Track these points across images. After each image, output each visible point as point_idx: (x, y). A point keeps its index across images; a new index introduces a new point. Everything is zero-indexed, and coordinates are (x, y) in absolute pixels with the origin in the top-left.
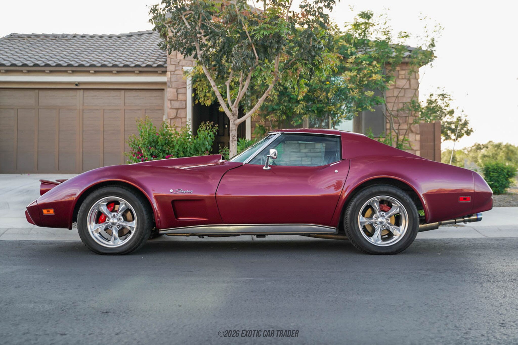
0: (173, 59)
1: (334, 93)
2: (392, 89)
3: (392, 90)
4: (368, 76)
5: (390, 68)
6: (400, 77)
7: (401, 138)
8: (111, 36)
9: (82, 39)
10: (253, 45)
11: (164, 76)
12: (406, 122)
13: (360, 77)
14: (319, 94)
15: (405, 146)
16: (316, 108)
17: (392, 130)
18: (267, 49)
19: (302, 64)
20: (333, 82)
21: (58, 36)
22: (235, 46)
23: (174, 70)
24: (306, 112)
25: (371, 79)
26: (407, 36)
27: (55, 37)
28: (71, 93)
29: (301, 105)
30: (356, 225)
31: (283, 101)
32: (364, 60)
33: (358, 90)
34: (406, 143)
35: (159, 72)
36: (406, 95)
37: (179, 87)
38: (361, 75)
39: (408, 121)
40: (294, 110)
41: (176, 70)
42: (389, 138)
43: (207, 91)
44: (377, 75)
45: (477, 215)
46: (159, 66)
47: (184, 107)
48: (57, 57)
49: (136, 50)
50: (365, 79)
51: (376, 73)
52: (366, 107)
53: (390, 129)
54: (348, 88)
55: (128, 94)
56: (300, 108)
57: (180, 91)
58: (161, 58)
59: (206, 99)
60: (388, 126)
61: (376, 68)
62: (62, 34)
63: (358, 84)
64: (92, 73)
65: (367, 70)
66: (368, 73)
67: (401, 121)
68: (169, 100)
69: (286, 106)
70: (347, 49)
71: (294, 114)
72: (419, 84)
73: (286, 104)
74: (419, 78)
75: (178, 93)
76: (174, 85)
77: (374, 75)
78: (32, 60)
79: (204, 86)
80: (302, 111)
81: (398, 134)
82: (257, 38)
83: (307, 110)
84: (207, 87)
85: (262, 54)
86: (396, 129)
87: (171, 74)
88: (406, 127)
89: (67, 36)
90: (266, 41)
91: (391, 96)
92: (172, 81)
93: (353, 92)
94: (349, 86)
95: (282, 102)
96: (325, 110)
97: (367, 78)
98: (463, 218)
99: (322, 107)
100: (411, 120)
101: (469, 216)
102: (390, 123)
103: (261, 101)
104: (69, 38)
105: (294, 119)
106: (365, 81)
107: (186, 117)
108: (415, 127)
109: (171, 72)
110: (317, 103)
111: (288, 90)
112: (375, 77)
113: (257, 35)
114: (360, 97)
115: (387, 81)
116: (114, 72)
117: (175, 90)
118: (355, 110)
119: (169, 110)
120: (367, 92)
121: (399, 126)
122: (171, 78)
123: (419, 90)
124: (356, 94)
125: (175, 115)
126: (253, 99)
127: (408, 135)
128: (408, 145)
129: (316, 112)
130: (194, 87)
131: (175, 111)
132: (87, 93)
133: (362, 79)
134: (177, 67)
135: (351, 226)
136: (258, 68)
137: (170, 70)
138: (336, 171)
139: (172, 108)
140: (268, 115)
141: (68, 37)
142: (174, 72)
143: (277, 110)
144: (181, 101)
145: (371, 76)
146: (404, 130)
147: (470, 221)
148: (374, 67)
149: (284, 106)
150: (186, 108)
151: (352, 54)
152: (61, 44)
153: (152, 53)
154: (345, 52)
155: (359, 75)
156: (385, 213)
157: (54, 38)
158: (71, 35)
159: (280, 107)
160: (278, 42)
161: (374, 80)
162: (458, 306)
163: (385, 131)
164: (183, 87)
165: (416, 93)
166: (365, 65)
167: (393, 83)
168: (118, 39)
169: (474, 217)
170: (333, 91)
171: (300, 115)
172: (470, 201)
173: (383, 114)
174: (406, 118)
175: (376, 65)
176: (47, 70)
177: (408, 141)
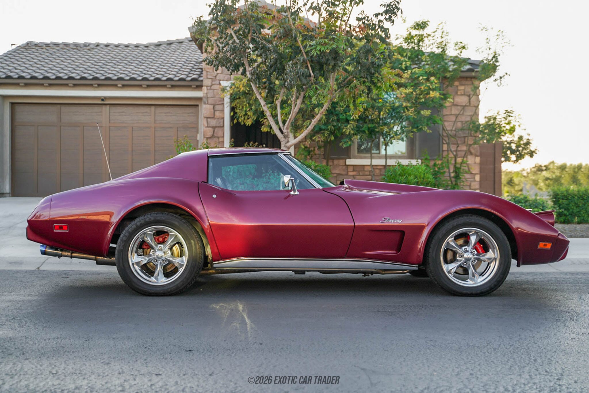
0: (210, 72)
1: (388, 112)
2: (449, 106)
3: (450, 108)
4: (425, 93)
5: (447, 83)
6: (459, 93)
7: (459, 160)
8: (137, 45)
9: (106, 49)
10: (308, 62)
11: (198, 91)
12: (464, 142)
13: (416, 94)
14: (370, 113)
15: (463, 169)
16: (367, 128)
17: (450, 152)
18: (323, 66)
19: (360, 83)
20: (386, 100)
21: (80, 45)
22: (289, 63)
23: (210, 84)
24: (356, 132)
25: (428, 96)
26: (464, 47)
27: (77, 46)
28: (96, 109)
29: (351, 125)
31: (331, 120)
32: (421, 76)
33: (413, 109)
34: (465, 166)
35: (193, 86)
36: (465, 113)
37: (216, 104)
38: (418, 92)
39: (467, 142)
40: (343, 131)
41: (212, 85)
42: (445, 160)
43: (248, 109)
44: (435, 92)
46: (193, 80)
47: (222, 125)
48: (81, 69)
49: (166, 62)
50: (421, 96)
51: (433, 90)
52: (422, 128)
53: (448, 151)
54: (403, 106)
55: (159, 110)
56: (350, 128)
57: (218, 107)
58: (195, 71)
59: (246, 118)
60: (445, 147)
61: (434, 84)
62: (83, 42)
63: (414, 102)
64: (120, 87)
65: (424, 86)
66: (425, 89)
67: (459, 142)
68: (205, 117)
69: (334, 126)
70: (401, 62)
71: (343, 134)
72: (480, 101)
73: (335, 124)
74: (480, 94)
75: (215, 109)
76: (210, 101)
77: (431, 92)
78: (53, 72)
79: (245, 104)
80: (352, 132)
81: (456, 157)
82: (314, 54)
83: (358, 130)
84: (248, 105)
85: (318, 72)
86: (454, 151)
87: (207, 89)
88: (464, 148)
89: (89, 45)
90: (323, 58)
91: (448, 114)
92: (208, 97)
93: (408, 110)
94: (404, 104)
95: (330, 122)
96: (377, 130)
97: (424, 95)
99: (374, 127)
100: (470, 142)
102: (447, 143)
103: (315, 122)
104: (92, 48)
105: (343, 140)
106: (421, 99)
107: (223, 137)
108: (475, 148)
109: (207, 87)
110: (368, 122)
111: (336, 109)
112: (432, 94)
113: (313, 50)
114: (415, 117)
115: (445, 98)
116: (143, 86)
117: (212, 107)
118: (410, 130)
119: (205, 129)
120: (423, 111)
121: (457, 147)
122: (207, 93)
123: (479, 107)
124: (411, 113)
125: (212, 134)
126: (299, 119)
127: (467, 157)
128: (466, 168)
129: (367, 132)
130: (233, 105)
131: (211, 130)
132: (114, 109)
133: (418, 96)
134: (214, 81)
136: (313, 87)
137: (206, 85)
139: (209, 126)
140: (314, 136)
141: (91, 46)
142: (211, 86)
143: (324, 130)
144: (219, 118)
145: (428, 94)
146: (462, 152)
148: (432, 83)
149: (333, 125)
150: (223, 126)
151: (407, 68)
152: (83, 54)
153: (184, 65)
154: (400, 66)
155: (415, 92)
157: (75, 47)
158: (94, 44)
159: (327, 126)
160: (335, 59)
161: (432, 97)
162: (545, 348)
163: (441, 153)
164: (220, 103)
165: (477, 111)
166: (421, 81)
167: (452, 100)
168: (146, 48)
170: (387, 110)
171: (350, 136)
173: (440, 135)
174: (465, 139)
175: (434, 81)
176: (71, 84)
177: (466, 164)
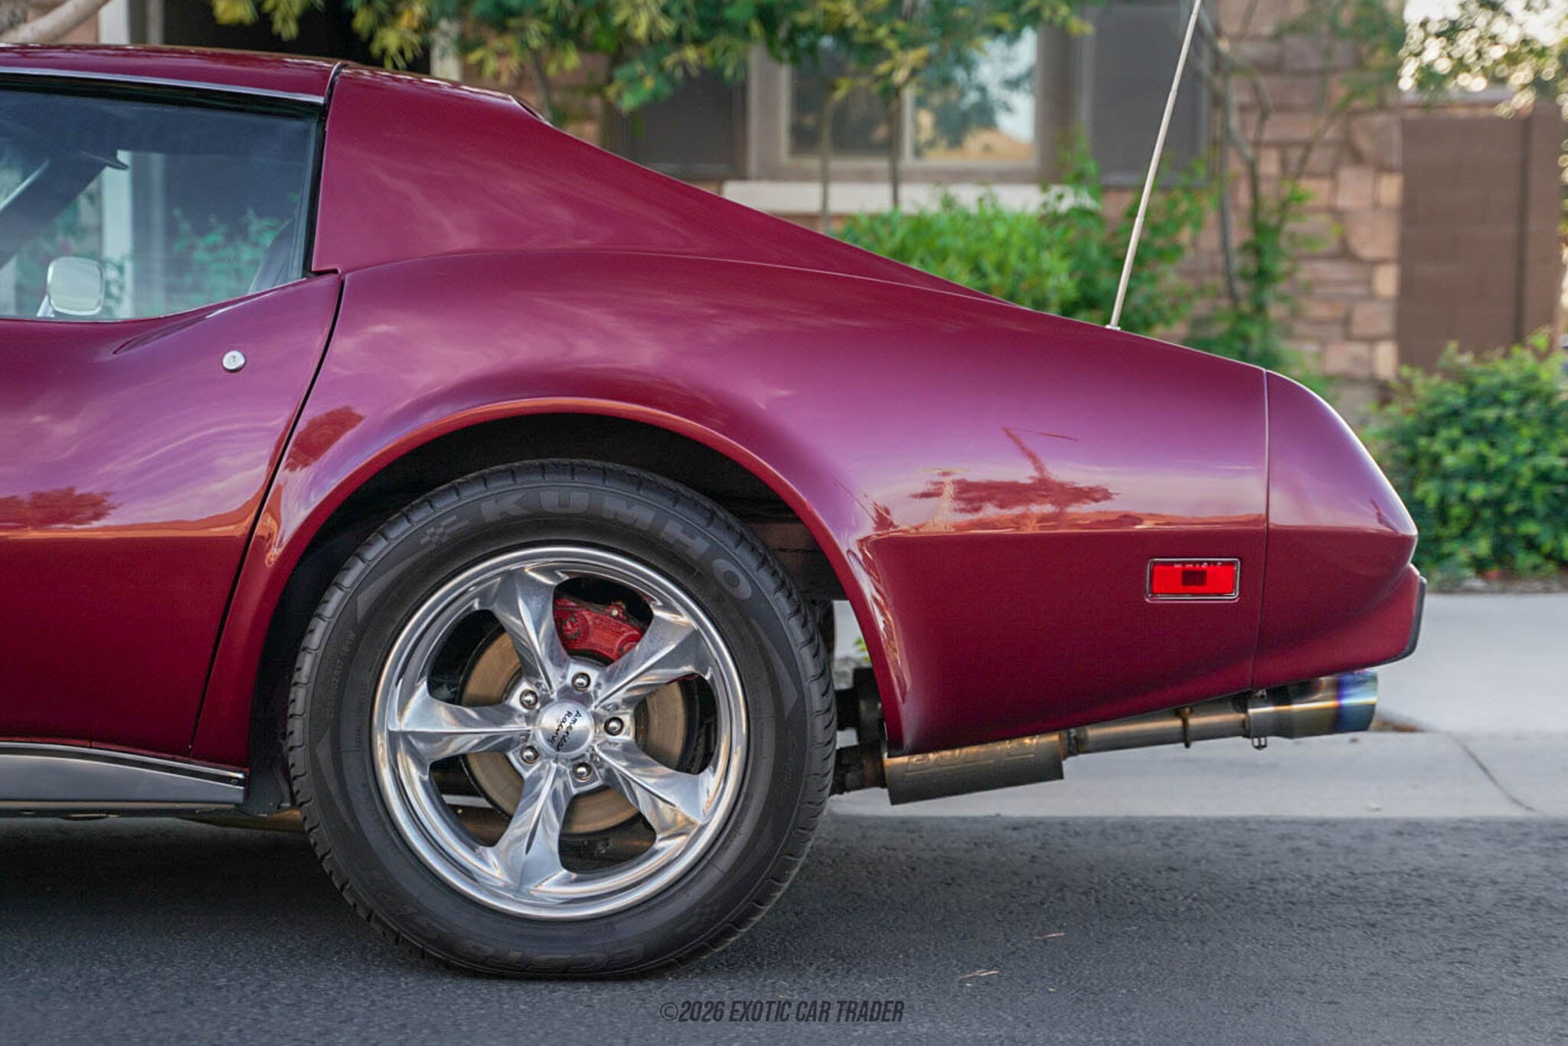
12: (1323, 101)
15: (1297, 237)
30: (351, 764)
45: (1339, 689)
86: (1248, 142)
98: (1242, 702)
101: (1280, 695)
108: (1379, 131)
127: (1335, 177)
135: (314, 760)
138: (233, 360)
147: (1287, 728)
156: (594, 675)
163: (1203, 153)
169: (1320, 704)
172: (1235, 596)
